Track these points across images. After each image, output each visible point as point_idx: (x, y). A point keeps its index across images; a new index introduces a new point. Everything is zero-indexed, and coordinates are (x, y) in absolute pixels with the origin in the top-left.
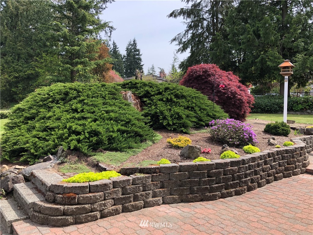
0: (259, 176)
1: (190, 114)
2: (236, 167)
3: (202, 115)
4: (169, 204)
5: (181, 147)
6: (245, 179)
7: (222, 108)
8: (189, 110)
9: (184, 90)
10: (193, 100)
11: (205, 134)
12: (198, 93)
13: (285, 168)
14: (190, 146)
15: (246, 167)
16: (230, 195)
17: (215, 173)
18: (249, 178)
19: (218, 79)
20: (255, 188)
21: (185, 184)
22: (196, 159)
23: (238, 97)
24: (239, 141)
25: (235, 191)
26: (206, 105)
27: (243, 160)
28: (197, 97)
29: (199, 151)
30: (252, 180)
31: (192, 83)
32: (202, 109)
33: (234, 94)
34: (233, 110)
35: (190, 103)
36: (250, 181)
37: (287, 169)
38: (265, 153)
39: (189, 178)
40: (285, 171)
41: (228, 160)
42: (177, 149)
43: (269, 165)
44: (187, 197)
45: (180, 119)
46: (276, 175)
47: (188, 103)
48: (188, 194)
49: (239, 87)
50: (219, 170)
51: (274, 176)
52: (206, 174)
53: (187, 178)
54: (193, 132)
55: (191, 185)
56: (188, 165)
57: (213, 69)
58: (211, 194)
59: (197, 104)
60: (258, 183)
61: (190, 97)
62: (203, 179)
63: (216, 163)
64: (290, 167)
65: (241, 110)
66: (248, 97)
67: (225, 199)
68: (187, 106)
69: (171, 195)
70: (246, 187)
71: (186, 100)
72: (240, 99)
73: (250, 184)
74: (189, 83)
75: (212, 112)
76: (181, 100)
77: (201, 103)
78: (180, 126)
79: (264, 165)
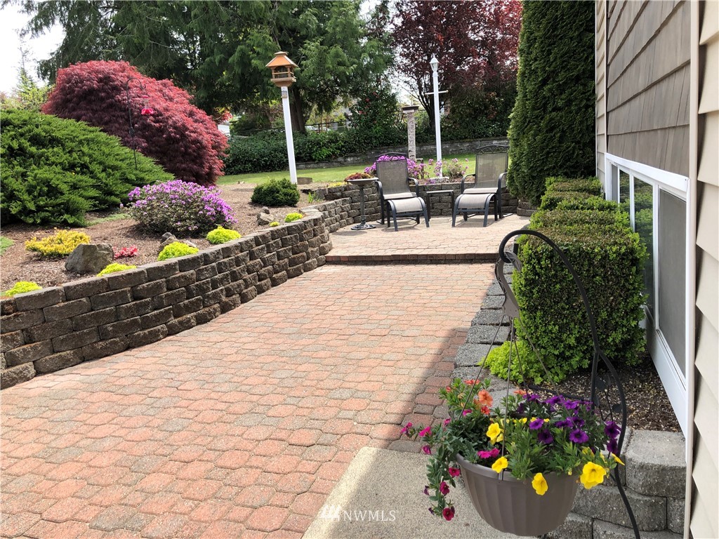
0: (241, 281)
1: (80, 181)
2: (192, 271)
3: (110, 181)
4: (52, 371)
5: (65, 255)
6: (213, 291)
7: (157, 163)
8: (77, 173)
9: (54, 124)
10: (82, 148)
11: (124, 222)
12: (93, 132)
13: (290, 260)
14: (85, 246)
15: (213, 268)
16: (186, 326)
17: (148, 290)
18: (221, 288)
19: (139, 97)
20: (235, 305)
21: (85, 324)
22: (104, 271)
23: (191, 136)
24: (196, 223)
25: (195, 316)
26: (117, 157)
27: (205, 256)
28: (93, 140)
29: (109, 254)
30: (228, 290)
31: (74, 110)
32: (109, 168)
33: (181, 130)
34: (183, 166)
35: (75, 155)
36: (224, 293)
37: (292, 262)
38: (248, 239)
39: (92, 310)
40: (290, 266)
41: (174, 260)
42: (56, 261)
43: (259, 260)
44: (93, 348)
45: (54, 195)
46: (274, 276)
47: (71, 156)
48: (95, 342)
49: (191, 114)
50: (155, 282)
51: (270, 278)
52: (129, 295)
53: (86, 311)
54: (94, 222)
55: (98, 322)
56: (85, 284)
57: (123, 74)
58: (146, 331)
59: (94, 156)
60: (240, 294)
61: (72, 141)
62: (124, 306)
63: (147, 270)
64: (298, 258)
65: (201, 165)
66: (214, 135)
67: (178, 335)
68: (69, 163)
69: (54, 352)
70: (217, 306)
71: (64, 150)
72: (196, 141)
73: (224, 299)
74: (67, 110)
75: (134, 172)
76: (51, 150)
77: (104, 153)
78: (59, 211)
79: (250, 260)
